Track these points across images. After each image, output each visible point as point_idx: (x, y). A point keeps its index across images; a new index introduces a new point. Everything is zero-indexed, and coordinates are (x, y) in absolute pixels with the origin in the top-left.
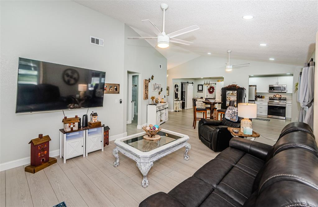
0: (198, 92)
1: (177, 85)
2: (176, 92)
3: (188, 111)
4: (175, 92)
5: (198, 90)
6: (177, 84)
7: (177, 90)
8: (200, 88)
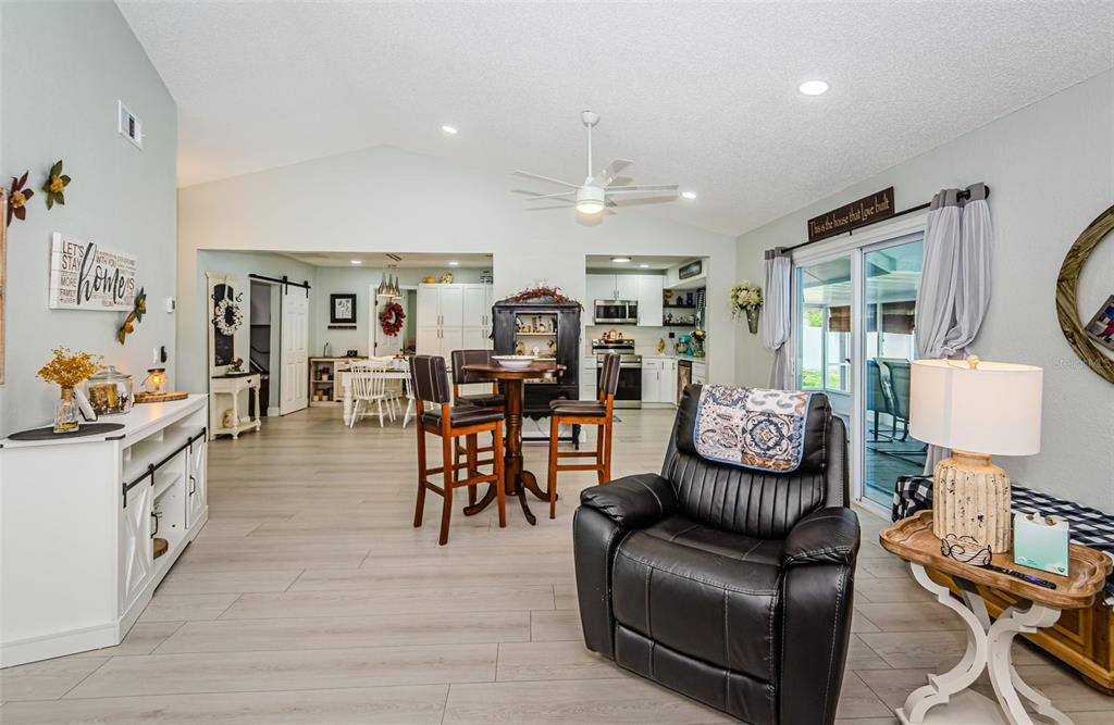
0: (330, 327)
1: (231, 289)
2: (223, 325)
3: (285, 425)
4: (218, 331)
5: (334, 320)
6: (228, 284)
7: (230, 316)
8: (343, 310)
